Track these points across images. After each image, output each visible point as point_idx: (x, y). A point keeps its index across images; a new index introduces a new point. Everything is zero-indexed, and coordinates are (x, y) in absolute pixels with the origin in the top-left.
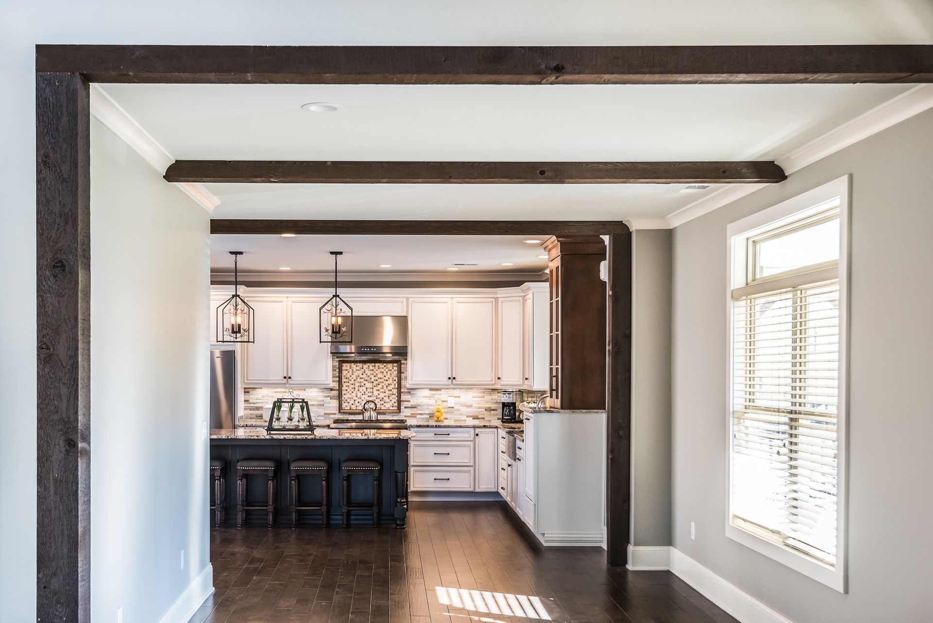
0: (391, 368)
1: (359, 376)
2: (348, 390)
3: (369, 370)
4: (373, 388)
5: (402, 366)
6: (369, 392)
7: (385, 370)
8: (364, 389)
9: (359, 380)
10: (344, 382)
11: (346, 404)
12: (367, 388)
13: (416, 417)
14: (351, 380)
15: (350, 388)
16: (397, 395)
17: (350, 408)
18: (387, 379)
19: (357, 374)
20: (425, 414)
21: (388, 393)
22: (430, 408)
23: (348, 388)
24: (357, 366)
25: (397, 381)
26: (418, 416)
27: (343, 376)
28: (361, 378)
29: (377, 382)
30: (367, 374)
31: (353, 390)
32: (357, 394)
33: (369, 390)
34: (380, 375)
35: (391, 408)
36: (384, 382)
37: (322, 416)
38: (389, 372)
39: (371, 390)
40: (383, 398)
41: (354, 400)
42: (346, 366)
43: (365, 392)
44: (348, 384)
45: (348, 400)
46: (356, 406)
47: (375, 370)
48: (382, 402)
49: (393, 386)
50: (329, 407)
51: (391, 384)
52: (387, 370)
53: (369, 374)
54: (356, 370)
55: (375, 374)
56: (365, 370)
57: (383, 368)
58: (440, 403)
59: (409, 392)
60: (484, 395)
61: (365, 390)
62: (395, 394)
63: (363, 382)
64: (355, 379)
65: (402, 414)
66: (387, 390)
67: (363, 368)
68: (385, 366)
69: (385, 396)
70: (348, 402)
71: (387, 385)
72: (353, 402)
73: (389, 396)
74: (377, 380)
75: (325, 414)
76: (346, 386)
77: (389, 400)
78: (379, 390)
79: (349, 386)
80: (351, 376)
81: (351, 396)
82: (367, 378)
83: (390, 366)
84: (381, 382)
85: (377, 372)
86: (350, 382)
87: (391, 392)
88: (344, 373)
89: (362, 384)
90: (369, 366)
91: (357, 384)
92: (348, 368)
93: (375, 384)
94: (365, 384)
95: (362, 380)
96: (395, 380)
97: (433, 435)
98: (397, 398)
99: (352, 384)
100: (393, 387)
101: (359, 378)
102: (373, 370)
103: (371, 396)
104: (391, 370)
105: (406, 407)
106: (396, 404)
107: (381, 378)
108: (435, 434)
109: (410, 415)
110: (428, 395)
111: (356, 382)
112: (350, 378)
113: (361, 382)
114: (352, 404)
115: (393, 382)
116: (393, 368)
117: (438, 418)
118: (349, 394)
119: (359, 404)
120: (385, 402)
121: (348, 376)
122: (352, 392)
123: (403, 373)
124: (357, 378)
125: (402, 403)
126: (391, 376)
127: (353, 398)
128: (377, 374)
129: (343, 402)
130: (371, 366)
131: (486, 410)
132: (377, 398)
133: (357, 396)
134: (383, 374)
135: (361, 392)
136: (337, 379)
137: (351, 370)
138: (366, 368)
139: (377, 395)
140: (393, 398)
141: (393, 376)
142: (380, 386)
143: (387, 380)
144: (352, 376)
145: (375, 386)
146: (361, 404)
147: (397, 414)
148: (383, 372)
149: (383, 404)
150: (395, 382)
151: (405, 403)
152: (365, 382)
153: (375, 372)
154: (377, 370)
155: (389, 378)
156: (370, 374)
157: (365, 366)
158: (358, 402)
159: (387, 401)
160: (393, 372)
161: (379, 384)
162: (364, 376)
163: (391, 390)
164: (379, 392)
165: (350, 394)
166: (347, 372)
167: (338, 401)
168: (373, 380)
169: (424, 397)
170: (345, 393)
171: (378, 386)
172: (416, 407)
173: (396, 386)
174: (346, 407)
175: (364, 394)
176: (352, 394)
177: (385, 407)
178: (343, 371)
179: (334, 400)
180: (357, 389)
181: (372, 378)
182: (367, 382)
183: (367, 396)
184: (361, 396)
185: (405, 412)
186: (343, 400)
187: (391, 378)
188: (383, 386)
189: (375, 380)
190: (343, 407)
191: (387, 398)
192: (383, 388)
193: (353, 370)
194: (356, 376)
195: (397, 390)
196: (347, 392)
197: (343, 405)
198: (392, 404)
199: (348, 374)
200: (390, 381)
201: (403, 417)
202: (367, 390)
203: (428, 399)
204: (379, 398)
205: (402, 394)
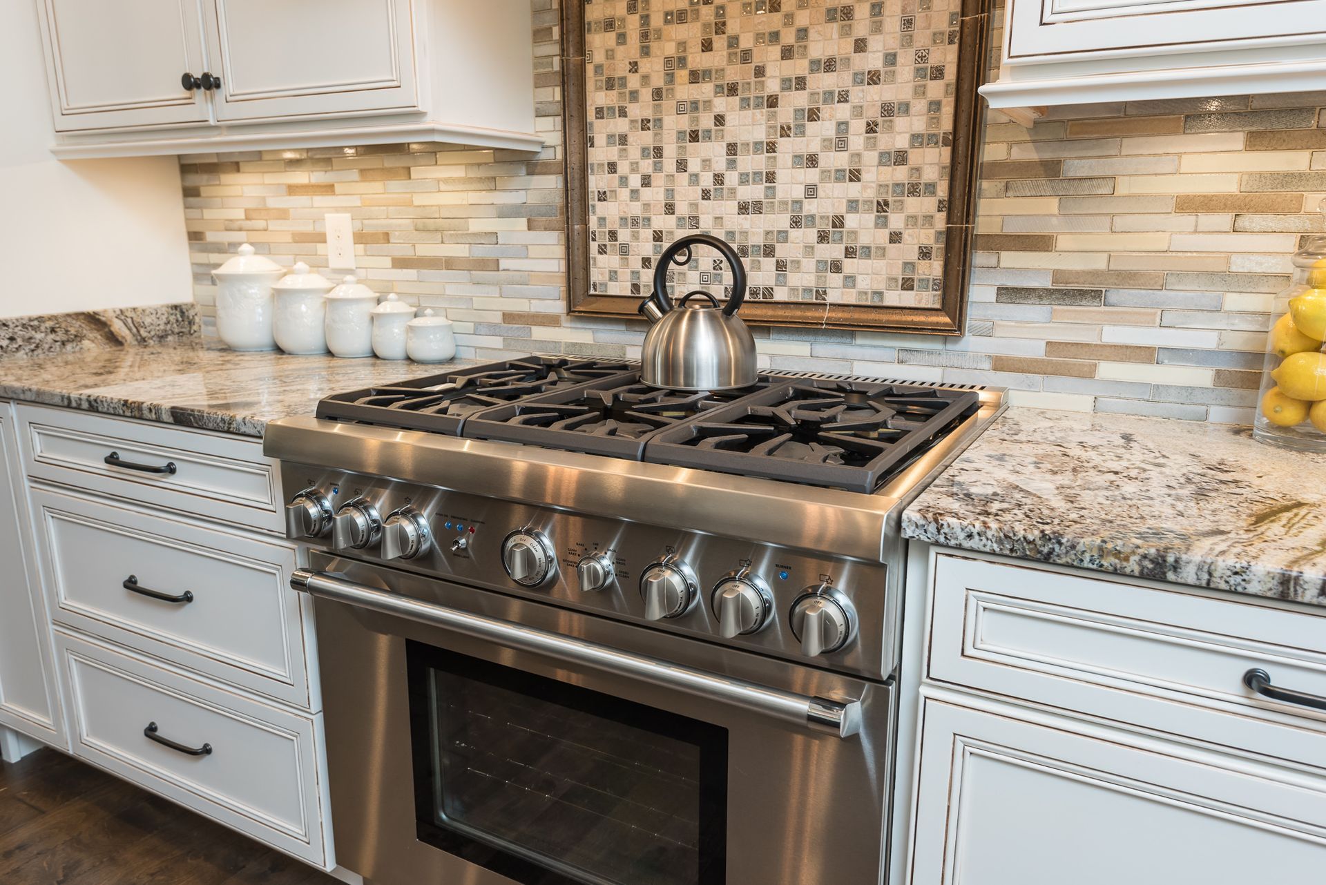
1: (682, 61)
2: (623, 168)
4: (771, 147)
6: (744, 178)
9: (682, 88)
10: (600, 112)
11: (614, 260)
12: (732, 149)
13: (1089, 374)
14: (634, 95)
15: (634, 152)
16: (942, 191)
19: (671, 48)
20: (1180, 354)
21: (874, 177)
22: (1233, 300)
23: (623, 154)
25: (950, 72)
26: (1108, 370)
27: (590, 69)
28: (695, 77)
29: (801, 99)
30: (733, 42)
31: (647, 166)
32: (670, 192)
33: (751, 162)
35: (894, 298)
36: (856, 95)
37: (492, 330)
39: (760, 162)
40: (838, 222)
43: (719, 179)
44: (622, 125)
45: (624, 235)
48: (833, 251)
49: (917, 123)
50: (525, 279)
51: (905, 108)
53: (746, 42)
55: (788, 37)
59: (1051, 170)
62: (931, 188)
63: (708, 103)
65: (970, 342)
69: (853, 205)
70: (624, 250)
71: (873, 113)
73: (882, 206)
74: (801, 83)
75: (509, 317)
76: (611, 139)
77: (883, 236)
78: (812, 161)
79: (623, 139)
80: (634, 67)
81: (636, 209)
82: (734, 73)
84: (829, 95)
85: (802, 19)
86: (634, 110)
87: (901, 174)
88: (597, 46)
89: (706, 122)
91: (674, 123)
93: (785, 112)
94: (720, 120)
95: (705, 90)
96: (938, 73)
98: (941, 221)
99: (645, 125)
100: (920, 124)
101: (682, 75)
103: (758, 207)
106: (934, 268)
107: (830, 65)
109: (1036, 350)
110: (1230, 187)
111: (668, 104)
112: (633, 81)
113: (695, 106)
114: (646, 263)
115: (920, 91)
118: (624, 194)
120: (850, 253)
121: (621, 69)
122: (646, 181)
124: (670, 78)
125: (980, 258)
126: (908, 41)
128: (803, 33)
129: (594, 247)
132: (796, 223)
133: (670, 209)
135: (694, 179)
136: (558, 93)
137: (634, 22)
140: (912, 220)
141: (922, 38)
142: (825, 128)
143: (874, 78)
144: (645, 66)
145: (785, 132)
147: (937, 346)
149: (836, 267)
150: (935, 89)
151: (1009, 258)
152: (722, 104)
155: (891, 59)
156: (759, 37)
159: (864, 239)
161: (813, 115)
162: (717, 57)
163: (900, 158)
164: (812, 175)
165: (635, 194)
166: (611, 37)
167: (563, 237)
168: (772, 86)
169: (1189, 205)
170: (603, 186)
171: (811, 127)
172: (1096, 295)
173: (947, 124)
174: (611, 279)
175: (712, 188)
176: (646, 193)
177: (854, 287)
178: (589, 30)
179: (546, 229)
180: (670, 153)
181: (769, 72)
182: (735, 100)
183: (733, 206)
184: (697, 205)
185: (998, 332)
186: (594, 233)
187: (912, 51)
188: (846, 123)
189: (786, 84)
190: (596, 276)
191: (870, 218)
192: (841, 143)
193: (645, 19)
194: (668, 61)
195: (946, 152)
196: (617, 182)
197: (595, 264)
198: (906, 264)
199: (620, 51)
200: (893, 82)
201: (987, 365)
202: (732, 165)
203: (1223, 220)
204: (813, 217)
205: (985, 184)
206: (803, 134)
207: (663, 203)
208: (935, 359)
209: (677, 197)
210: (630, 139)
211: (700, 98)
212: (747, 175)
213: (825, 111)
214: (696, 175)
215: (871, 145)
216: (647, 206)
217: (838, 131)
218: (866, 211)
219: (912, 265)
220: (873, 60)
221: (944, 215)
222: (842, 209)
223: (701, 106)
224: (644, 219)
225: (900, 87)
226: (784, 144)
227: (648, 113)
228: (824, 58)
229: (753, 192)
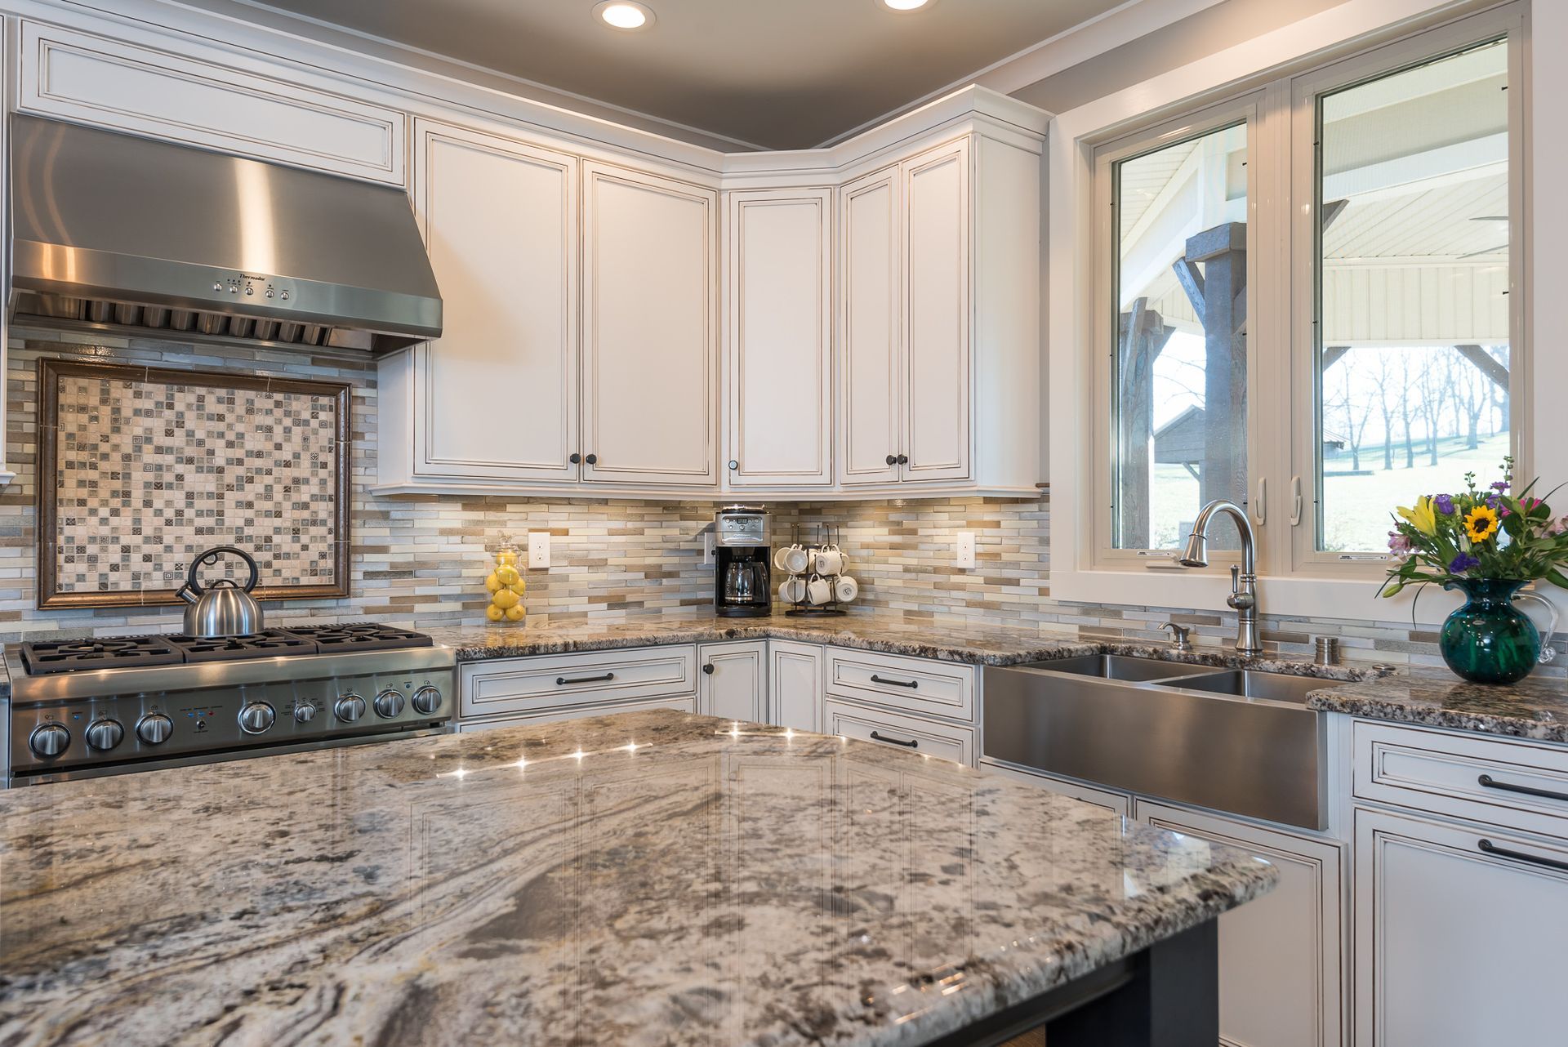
0: (306, 415)
1: (149, 440)
2: (93, 503)
3: (199, 417)
4: (221, 496)
5: (359, 409)
6: (200, 514)
7: (279, 421)
8: (177, 495)
9: (149, 456)
10: (70, 465)
11: (81, 567)
12: (190, 496)
14: (105, 457)
15: (104, 493)
16: (331, 523)
17: (104, 585)
18: (288, 456)
19: (139, 431)
20: (448, 597)
21: (290, 516)
22: (465, 572)
23: (93, 494)
24: (138, 395)
25: (331, 466)
26: (419, 608)
27: (62, 436)
28: (159, 450)
29: (240, 471)
30: (190, 434)
31: (116, 503)
32: (137, 521)
33: (201, 504)
34: (255, 442)
35: (304, 581)
36: (276, 471)
38: (297, 432)
39: (212, 504)
40: (268, 539)
41: (126, 549)
42: (82, 389)
43: (179, 513)
44: (92, 475)
45: (92, 549)
46: (136, 576)
47: (230, 418)
51: (306, 481)
52: (288, 422)
53: (200, 434)
54: (137, 412)
55: (231, 436)
56: (180, 415)
57: (269, 412)
58: (510, 554)
59: (385, 515)
60: (639, 525)
61: (180, 501)
62: (324, 523)
63: (169, 468)
64: (128, 449)
65: (354, 600)
66: (287, 505)
67: (170, 406)
68: (278, 404)
69: (277, 531)
70: (93, 560)
71: (289, 482)
72: (116, 557)
73: (296, 531)
74: (240, 462)
76: (81, 483)
77: (297, 547)
78: (250, 505)
79: (94, 484)
80: (105, 438)
81: (105, 531)
82: (190, 451)
83: (301, 405)
84: (259, 471)
85: (239, 427)
86: (104, 466)
87: (306, 514)
88: (70, 421)
89: (168, 477)
90: (201, 399)
91: (139, 477)
92: (94, 400)
93: (230, 477)
94: (180, 477)
95: (169, 459)
96: (324, 465)
97: (554, 686)
98: (331, 539)
99: (114, 476)
100: (315, 490)
101: (148, 449)
102: (221, 418)
103: (211, 531)
104: (306, 423)
105: (369, 575)
106: (329, 563)
107: (259, 454)
108: (560, 682)
109: (386, 602)
110: (458, 525)
111: (136, 465)
112: (104, 448)
113: (159, 468)
114: (114, 568)
115: (314, 474)
116: (315, 416)
117: (505, 610)
118: (93, 520)
119: (149, 566)
120: (277, 557)
121: (93, 435)
122: (115, 513)
123: (361, 436)
124: (138, 449)
125: (355, 558)
126: (306, 448)
127: (116, 540)
128: (241, 436)
129: (61, 558)
130: (210, 399)
131: (647, 576)
133: (137, 531)
134: (268, 438)
135: (159, 513)
136: (30, 448)
137: (105, 412)
138: (189, 406)
139: (240, 523)
140: (313, 539)
141: (314, 448)
142: (258, 487)
143: (287, 464)
144: (115, 439)
145: (230, 488)
146: (158, 567)
147: (332, 603)
148: (269, 429)
150: (323, 473)
151: (368, 557)
152: (180, 468)
153: (230, 426)
154: (240, 418)
155: (297, 456)
156: (210, 434)
157: (184, 399)
158: (147, 558)
159: (285, 549)
160: (315, 432)
161: (250, 480)
162: (178, 439)
163: (305, 506)
164: (249, 513)
165: (104, 521)
166: (84, 418)
168: (219, 461)
169: (443, 532)
170: (73, 514)
171: (248, 486)
172: (410, 573)
173: (331, 490)
174: (78, 581)
175: (174, 518)
176: (115, 521)
177: (280, 576)
178: (62, 410)
179: (7, 545)
180: (137, 496)
181: (217, 453)
182: (192, 467)
183: (191, 530)
184: (161, 529)
185: (365, 594)
186: (61, 548)
187: (309, 453)
188: (271, 486)
189: (230, 462)
190: (62, 579)
191: (289, 538)
192: (268, 494)
193: (116, 411)
194: (136, 438)
195: (331, 506)
196: (87, 512)
197: (61, 570)
198: (312, 562)
199: (93, 426)
200: (299, 467)
201: (361, 612)
202: (190, 505)
203: (458, 539)
204: (251, 536)
205: (353, 521)
206: (243, 490)
207: (131, 527)
208: (333, 612)
209: (143, 523)
210: (101, 484)
211: (165, 463)
212: (202, 511)
213: (257, 478)
214: (161, 510)
215: (287, 498)
216: (114, 529)
217: (266, 490)
218: (285, 534)
219: (316, 562)
220: (286, 454)
221: (333, 535)
222: (270, 533)
223: (164, 468)
224: (113, 538)
225: (304, 469)
226: (228, 494)
227: (118, 468)
228: (256, 450)
229: (209, 522)
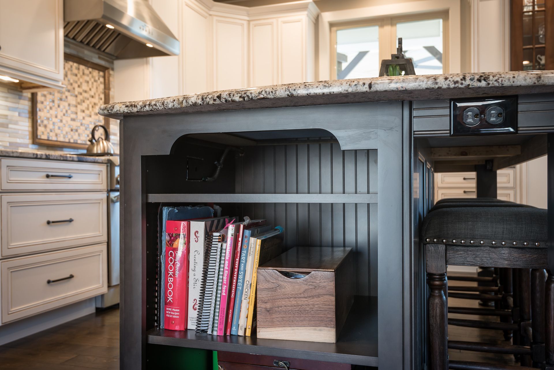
0: (97, 78)
2: (45, 103)
4: (76, 106)
6: (72, 113)
7: (90, 79)
8: (66, 104)
12: (69, 105)
15: (48, 100)
17: (48, 137)
18: (92, 94)
21: (94, 117)
29: (81, 97)
31: (51, 104)
32: (56, 113)
33: (72, 109)
34: (85, 87)
36: (90, 99)
38: (95, 84)
39: (74, 109)
41: (54, 124)
43: (67, 111)
45: (45, 122)
46: (57, 135)
47: (78, 76)
50: (17, 132)
51: (97, 104)
52: (92, 79)
53: (71, 81)
55: (79, 83)
57: (88, 75)
61: (67, 107)
66: (93, 113)
70: (45, 126)
71: (93, 104)
72: (51, 126)
74: (81, 94)
78: (84, 111)
81: (48, 115)
82: (69, 87)
83: (96, 73)
84: (86, 98)
85: (81, 80)
87: (97, 117)
89: (64, 97)
90: (71, 66)
93: (79, 99)
94: (66, 97)
96: (101, 99)
102: (76, 75)
103: (74, 120)
104: (97, 81)
107: (86, 92)
114: (51, 130)
115: (99, 101)
116: (99, 79)
118: (46, 110)
119: (60, 131)
122: (51, 108)
126: (97, 91)
128: (81, 83)
129: (38, 124)
130: (74, 68)
133: (56, 117)
134: (88, 86)
135: (62, 110)
138: (69, 69)
143: (93, 97)
145: (79, 103)
146: (62, 132)
148: (88, 82)
152: (67, 94)
153: (79, 79)
154: (81, 76)
155: (95, 94)
158: (59, 128)
160: (99, 85)
161: (84, 102)
165: (48, 111)
167: (31, 120)
168: (76, 93)
170: (41, 107)
174: (42, 134)
175: (65, 113)
176: (51, 111)
180: (57, 102)
181: (76, 89)
182: (70, 94)
183: (69, 119)
184: (62, 117)
186: (38, 120)
187: (98, 93)
188: (89, 105)
189: (79, 93)
190: (39, 133)
192: (88, 109)
196: (44, 107)
197: (38, 129)
200: (95, 98)
202: (69, 109)
206: (82, 105)
207: (55, 115)
209: (58, 114)
213: (86, 101)
215: (93, 110)
216: (51, 115)
217: (87, 106)
224: (51, 118)
226: (79, 106)
228: (85, 90)
229: (73, 116)
